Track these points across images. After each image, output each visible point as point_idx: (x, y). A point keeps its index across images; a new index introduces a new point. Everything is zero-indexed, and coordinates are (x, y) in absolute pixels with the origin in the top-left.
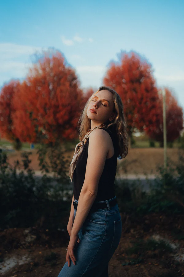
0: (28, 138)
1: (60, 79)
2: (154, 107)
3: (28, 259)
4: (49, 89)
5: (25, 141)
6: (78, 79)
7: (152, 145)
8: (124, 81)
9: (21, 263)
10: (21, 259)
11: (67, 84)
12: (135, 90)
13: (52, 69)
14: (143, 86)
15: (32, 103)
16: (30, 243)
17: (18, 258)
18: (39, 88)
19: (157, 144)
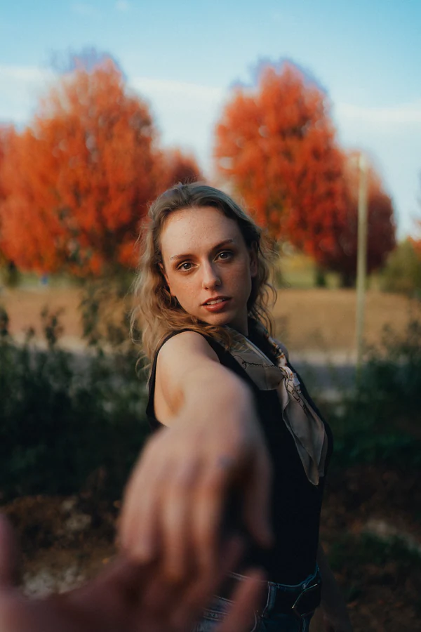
0: (36, 261)
1: (111, 124)
2: (330, 194)
3: (80, 578)
4: (86, 149)
5: (29, 265)
6: (154, 125)
7: (321, 283)
8: (261, 131)
9: (64, 588)
10: (63, 579)
11: (130, 136)
12: (288, 154)
13: (93, 100)
14: (307, 145)
15: (44, 180)
16: (76, 533)
17: (54, 575)
18: (62, 147)
19: (333, 280)
